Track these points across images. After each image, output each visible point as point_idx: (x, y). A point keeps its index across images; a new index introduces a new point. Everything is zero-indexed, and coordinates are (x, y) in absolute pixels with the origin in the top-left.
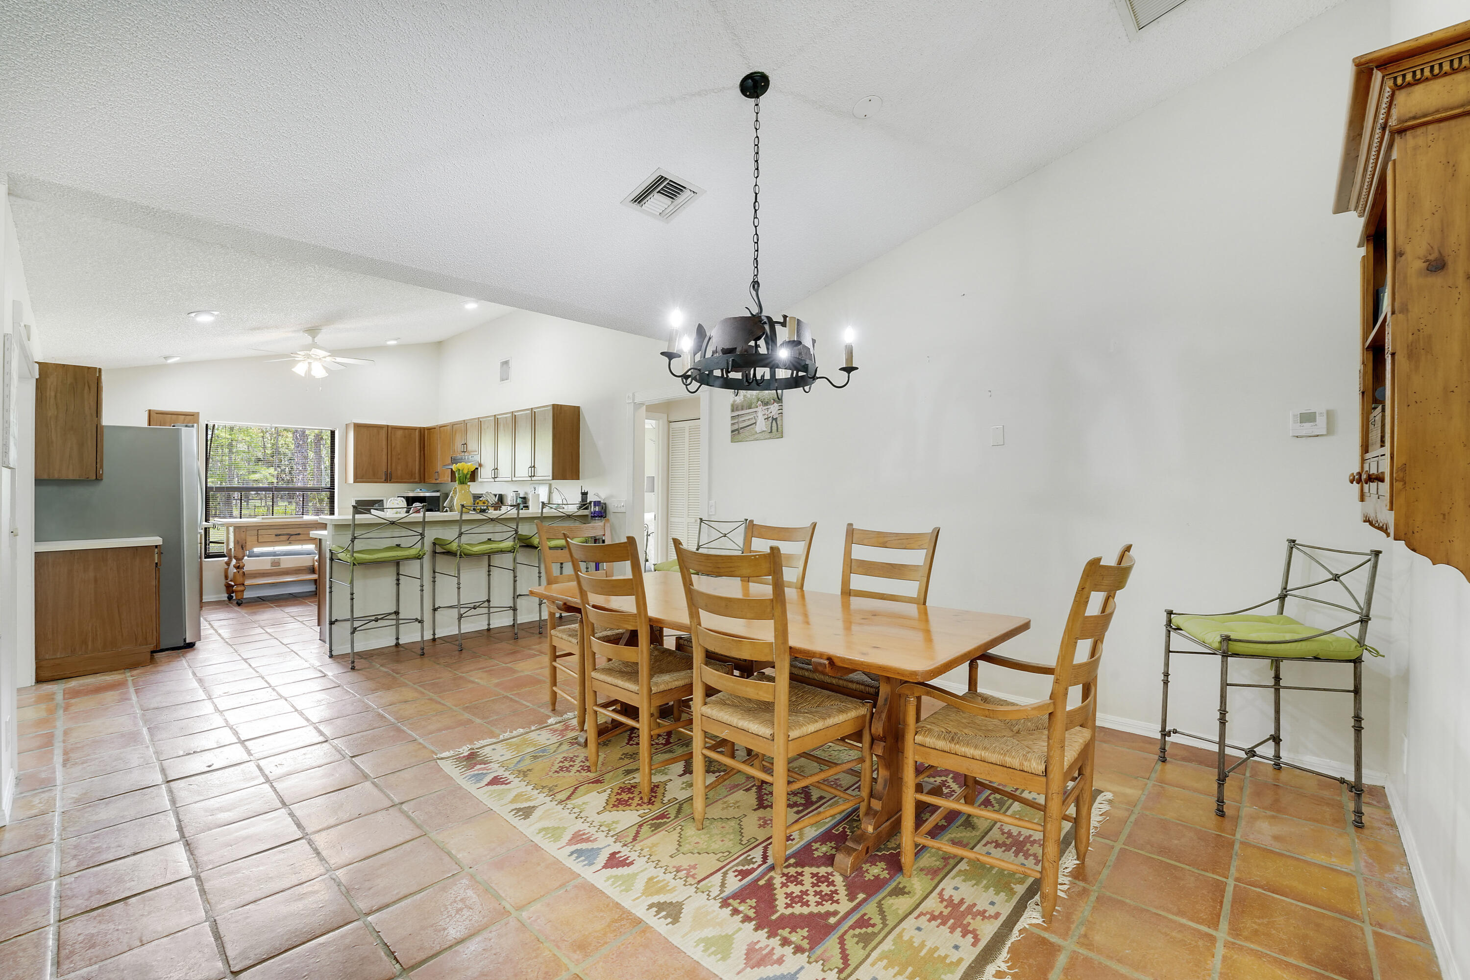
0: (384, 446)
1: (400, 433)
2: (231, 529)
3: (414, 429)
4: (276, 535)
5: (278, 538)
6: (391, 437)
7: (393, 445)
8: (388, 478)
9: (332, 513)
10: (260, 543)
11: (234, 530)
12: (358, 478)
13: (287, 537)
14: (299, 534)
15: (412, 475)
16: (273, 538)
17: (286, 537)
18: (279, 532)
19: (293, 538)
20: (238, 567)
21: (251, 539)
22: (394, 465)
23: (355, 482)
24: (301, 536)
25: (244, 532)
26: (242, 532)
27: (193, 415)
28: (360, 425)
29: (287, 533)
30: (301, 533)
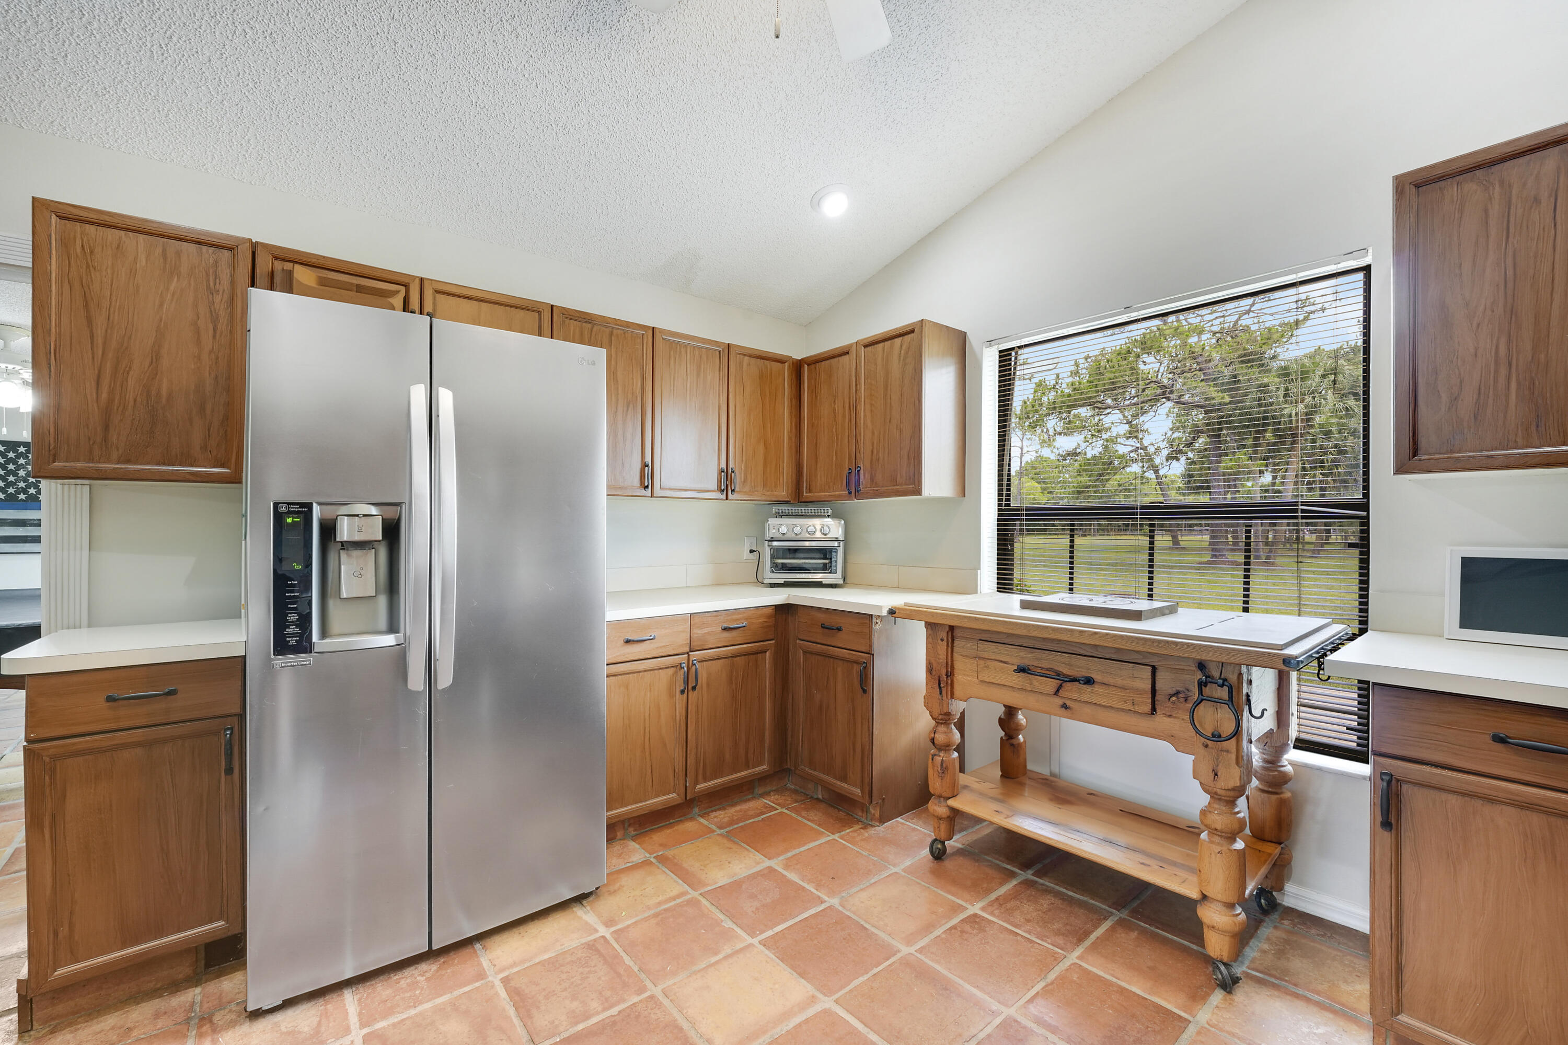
4: (1022, 670)
13: (1052, 684)
14: (1090, 681)
18: (1028, 658)
19: (1071, 691)
21: (964, 668)
24: (1097, 688)
25: (942, 640)
26: (940, 641)
27: (912, 331)
28: (1440, 172)
29: (1051, 669)
30: (1096, 677)
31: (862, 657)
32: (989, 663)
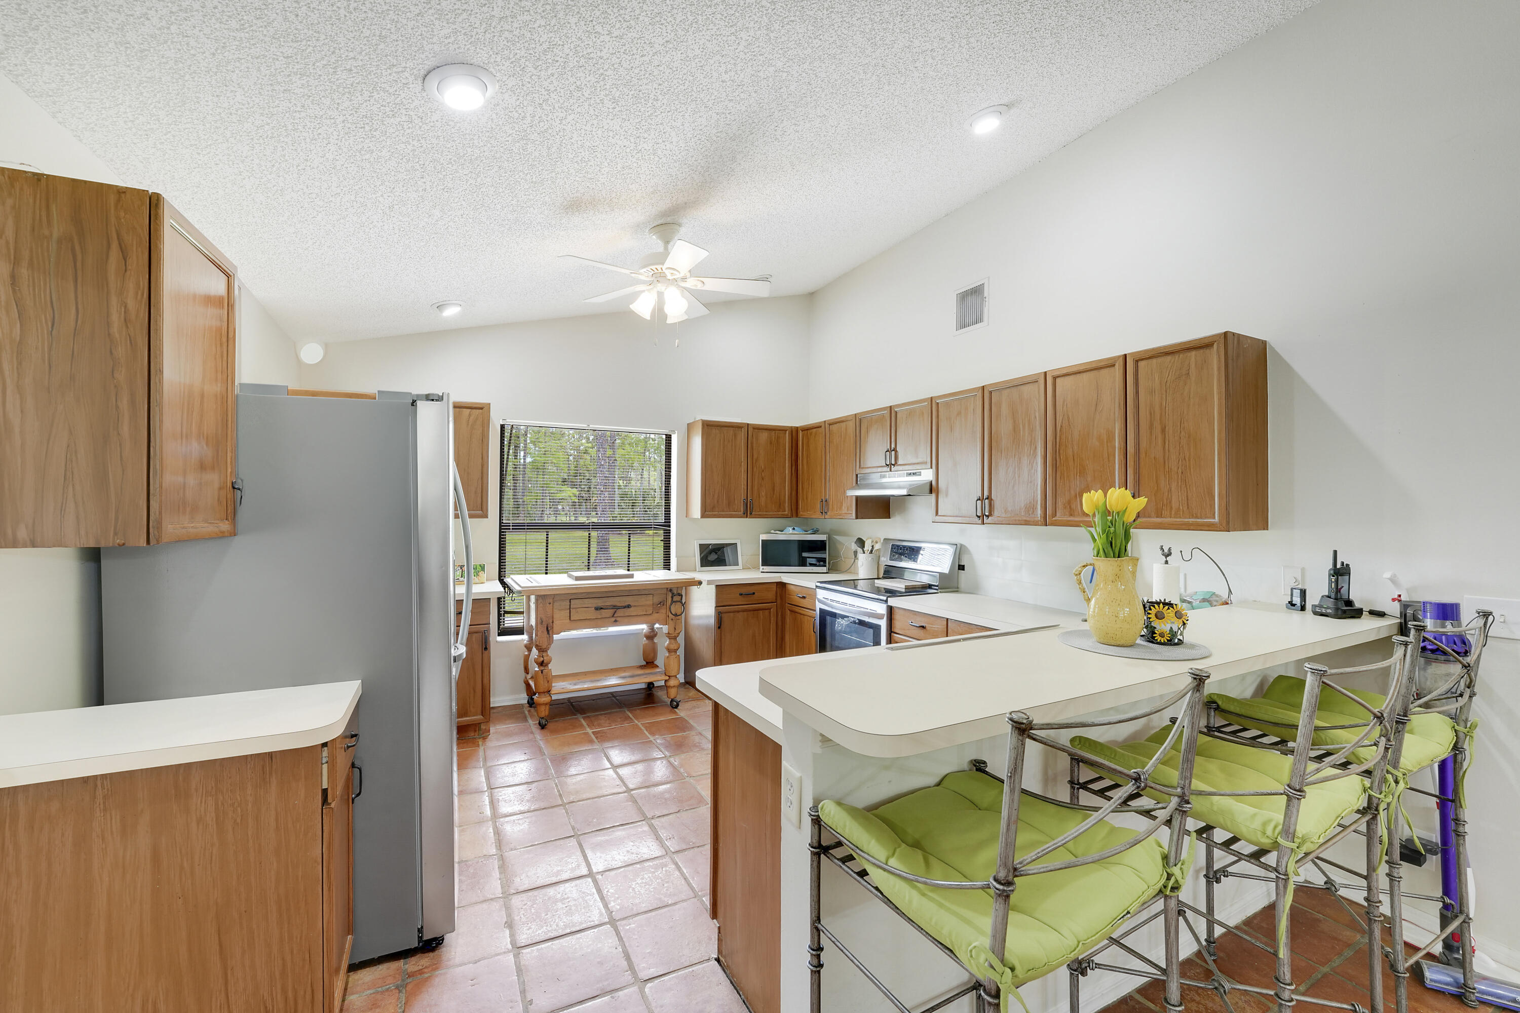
0: (743, 458)
1: (764, 436)
2: (533, 598)
3: (781, 430)
4: (597, 609)
5: (598, 614)
6: (752, 443)
7: (755, 457)
8: (748, 511)
9: (667, 566)
10: (575, 623)
11: (537, 600)
12: (708, 510)
13: (611, 612)
14: (629, 606)
15: (780, 506)
16: (592, 614)
17: (609, 612)
18: (600, 603)
19: (620, 612)
20: (542, 664)
21: (560, 616)
22: (756, 488)
23: (703, 516)
24: (632, 609)
25: (550, 604)
26: (548, 605)
27: (482, 408)
28: (712, 423)
29: (611, 605)
30: (632, 604)
31: (483, 627)
32: (578, 610)
